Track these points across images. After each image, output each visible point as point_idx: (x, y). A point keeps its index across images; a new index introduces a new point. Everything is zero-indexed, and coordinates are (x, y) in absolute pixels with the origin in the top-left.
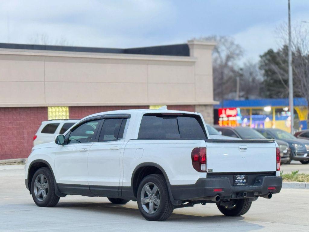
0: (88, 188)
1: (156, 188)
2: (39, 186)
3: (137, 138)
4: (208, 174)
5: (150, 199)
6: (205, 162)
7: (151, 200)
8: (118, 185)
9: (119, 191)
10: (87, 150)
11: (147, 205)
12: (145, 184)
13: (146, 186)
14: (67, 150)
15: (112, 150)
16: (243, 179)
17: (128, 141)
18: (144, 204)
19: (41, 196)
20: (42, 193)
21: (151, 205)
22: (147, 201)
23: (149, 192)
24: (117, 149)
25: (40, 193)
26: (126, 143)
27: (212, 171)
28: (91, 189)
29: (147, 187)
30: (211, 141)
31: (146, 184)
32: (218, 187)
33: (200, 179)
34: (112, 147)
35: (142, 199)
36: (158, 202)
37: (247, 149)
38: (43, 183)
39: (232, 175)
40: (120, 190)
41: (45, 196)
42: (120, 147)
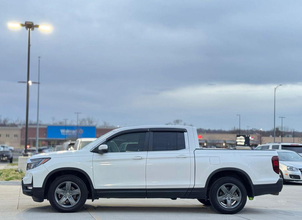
7: (227, 198)
10: (144, 158)
15: (178, 158)
18: (221, 201)
22: (224, 198)
23: (225, 191)
24: (185, 158)
25: (64, 199)
28: (148, 192)
31: (223, 185)
35: (218, 197)
36: (239, 198)
40: (190, 191)
41: (74, 202)
42: (188, 155)
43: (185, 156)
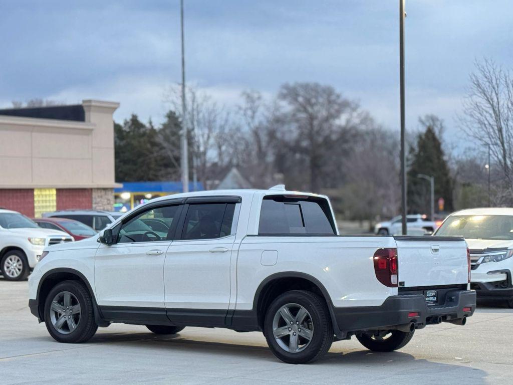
0: (165, 313)
1: (303, 312)
2: (60, 311)
3: (257, 234)
4: (400, 290)
5: (290, 329)
6: (396, 272)
7: (292, 331)
8: (226, 308)
9: (228, 318)
10: (162, 253)
11: (286, 339)
12: (282, 306)
13: (284, 309)
14: (115, 254)
15: (213, 252)
16: (433, 296)
17: (242, 240)
18: (279, 338)
19: (65, 326)
20: (66, 321)
21: (293, 340)
22: (285, 332)
23: (289, 318)
24: (224, 252)
25: (62, 320)
26: (238, 241)
27: (404, 285)
28: (169, 313)
29: (285, 311)
30: (399, 238)
31: (284, 306)
32: (413, 310)
33: (389, 297)
34: (212, 248)
35: (275, 329)
36: (309, 334)
37: (440, 250)
38: (69, 304)
39: (421, 290)
40: (231, 316)
41: (73, 326)
42: (229, 247)
43: (225, 250)
